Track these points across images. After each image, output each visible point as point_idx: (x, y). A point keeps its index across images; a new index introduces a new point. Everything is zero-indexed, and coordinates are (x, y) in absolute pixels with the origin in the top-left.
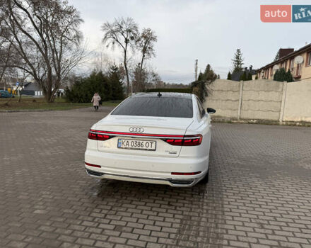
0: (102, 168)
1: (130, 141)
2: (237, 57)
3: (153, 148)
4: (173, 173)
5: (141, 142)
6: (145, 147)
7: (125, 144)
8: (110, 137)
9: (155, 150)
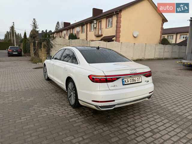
0: (115, 101)
1: (129, 79)
2: (34, 24)
3: (141, 81)
4: (149, 93)
5: (134, 78)
6: (137, 82)
7: (127, 81)
8: (117, 79)
9: (141, 82)
